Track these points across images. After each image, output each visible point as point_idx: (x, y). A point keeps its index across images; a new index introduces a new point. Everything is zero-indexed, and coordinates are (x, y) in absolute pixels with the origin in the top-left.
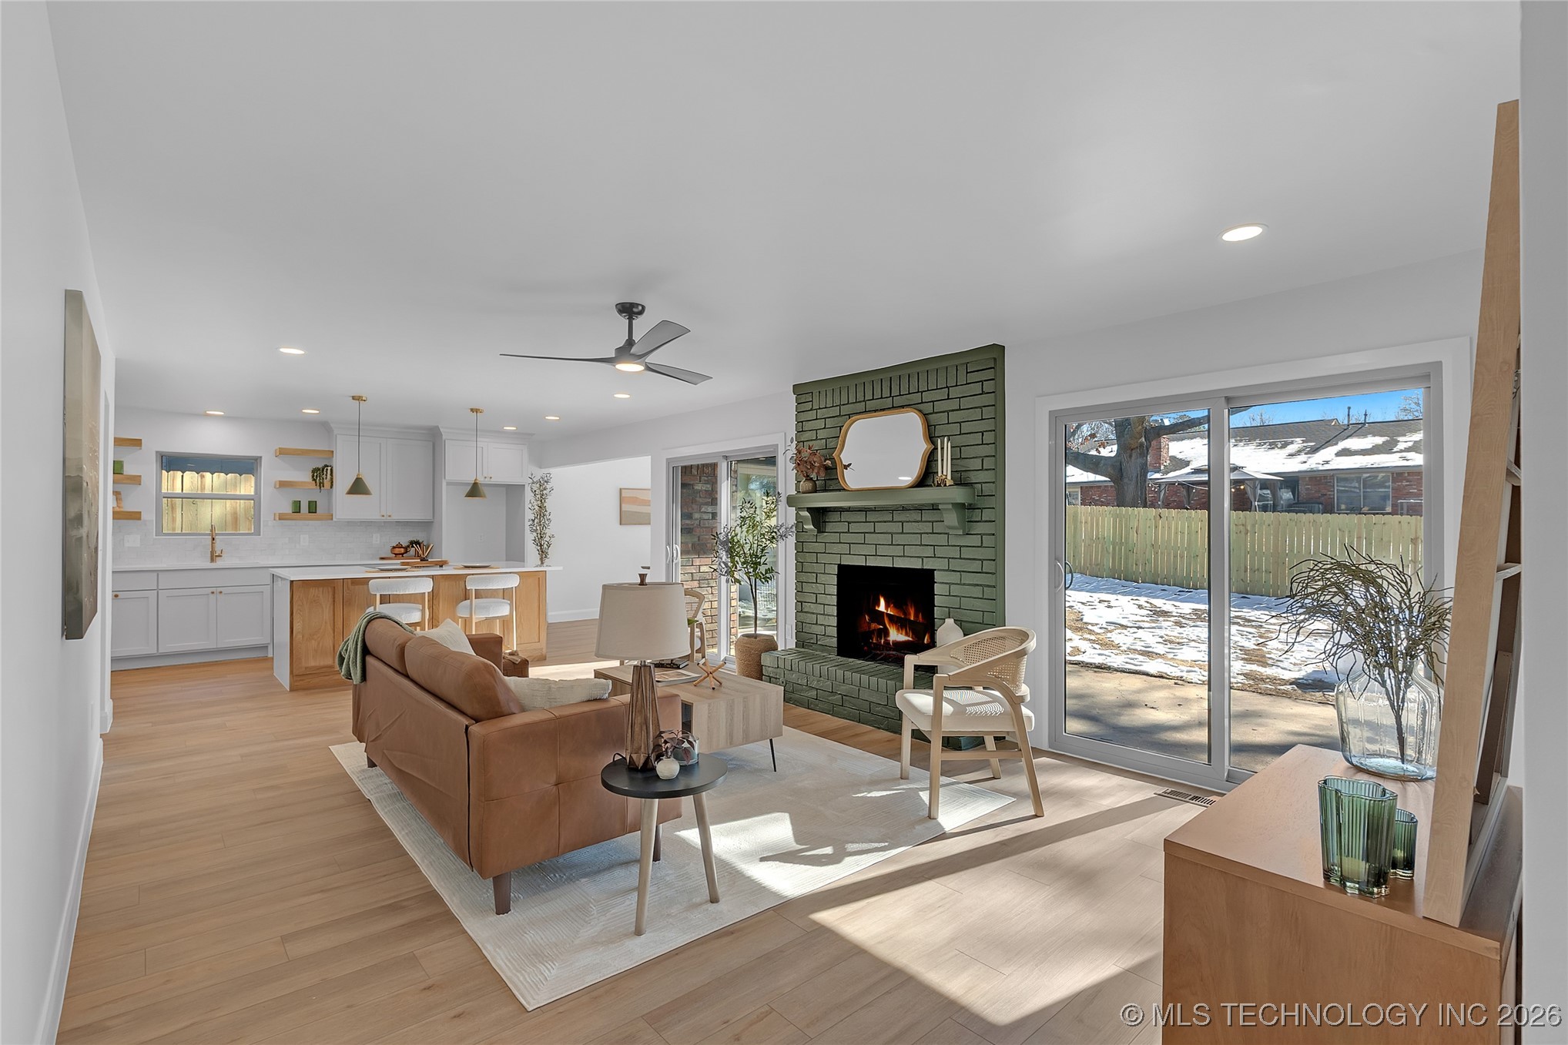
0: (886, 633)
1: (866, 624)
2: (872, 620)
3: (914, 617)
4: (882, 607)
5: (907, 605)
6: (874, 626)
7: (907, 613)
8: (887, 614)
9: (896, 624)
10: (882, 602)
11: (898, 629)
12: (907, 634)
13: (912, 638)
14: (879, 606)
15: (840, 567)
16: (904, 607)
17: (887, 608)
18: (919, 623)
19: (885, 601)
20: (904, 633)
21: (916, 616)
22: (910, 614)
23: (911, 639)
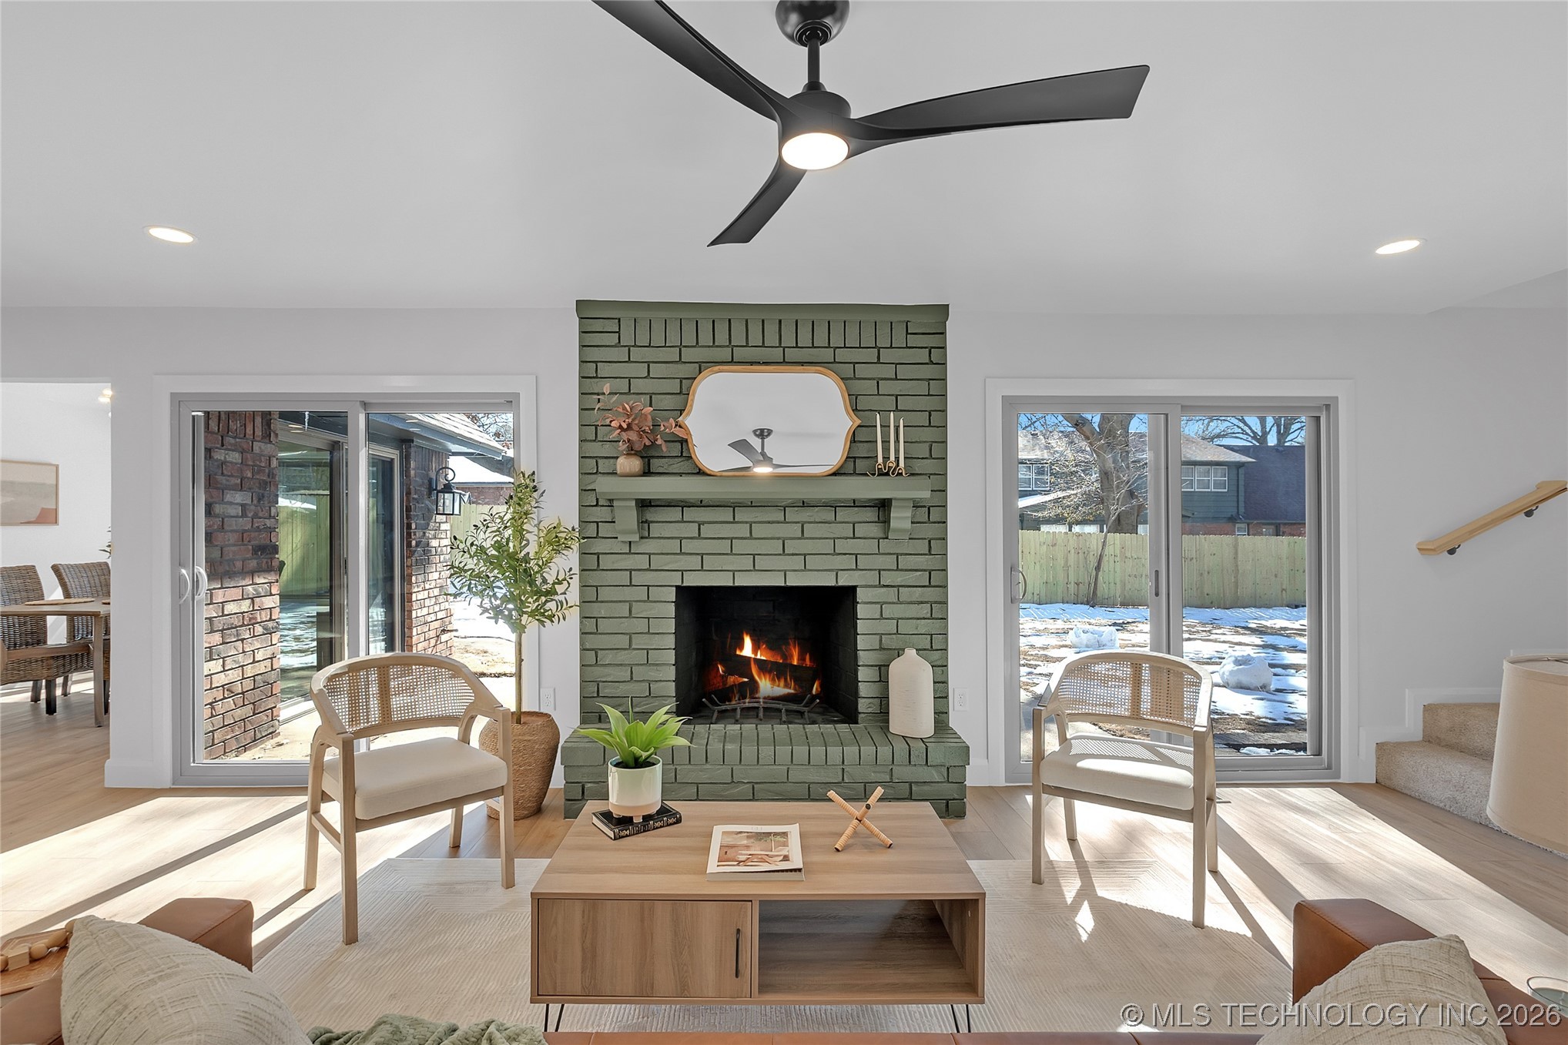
0: (753, 686)
1: (719, 679)
2: (730, 671)
3: (798, 660)
4: (747, 650)
5: (789, 644)
6: (732, 680)
7: (786, 656)
8: (756, 660)
9: (770, 672)
10: (748, 642)
11: (773, 681)
12: (787, 686)
13: (795, 689)
14: (742, 648)
15: (680, 589)
16: (784, 647)
17: (755, 651)
18: (806, 667)
19: (752, 640)
20: (782, 683)
21: (802, 658)
22: (792, 656)
23: (792, 691)
